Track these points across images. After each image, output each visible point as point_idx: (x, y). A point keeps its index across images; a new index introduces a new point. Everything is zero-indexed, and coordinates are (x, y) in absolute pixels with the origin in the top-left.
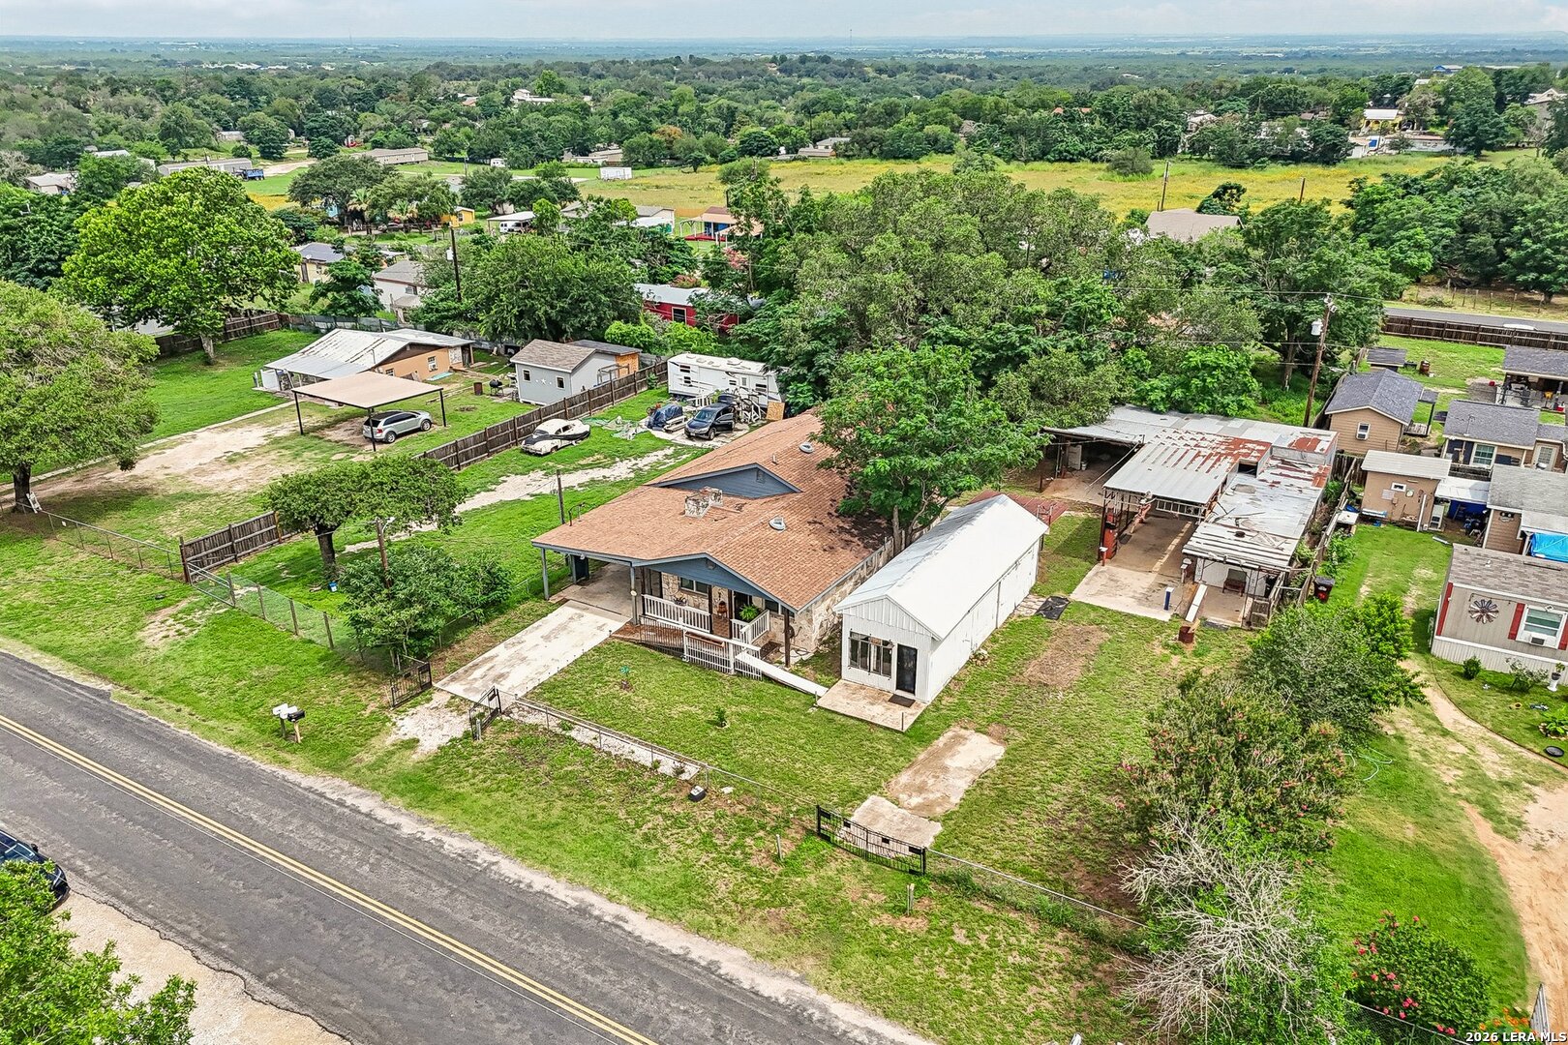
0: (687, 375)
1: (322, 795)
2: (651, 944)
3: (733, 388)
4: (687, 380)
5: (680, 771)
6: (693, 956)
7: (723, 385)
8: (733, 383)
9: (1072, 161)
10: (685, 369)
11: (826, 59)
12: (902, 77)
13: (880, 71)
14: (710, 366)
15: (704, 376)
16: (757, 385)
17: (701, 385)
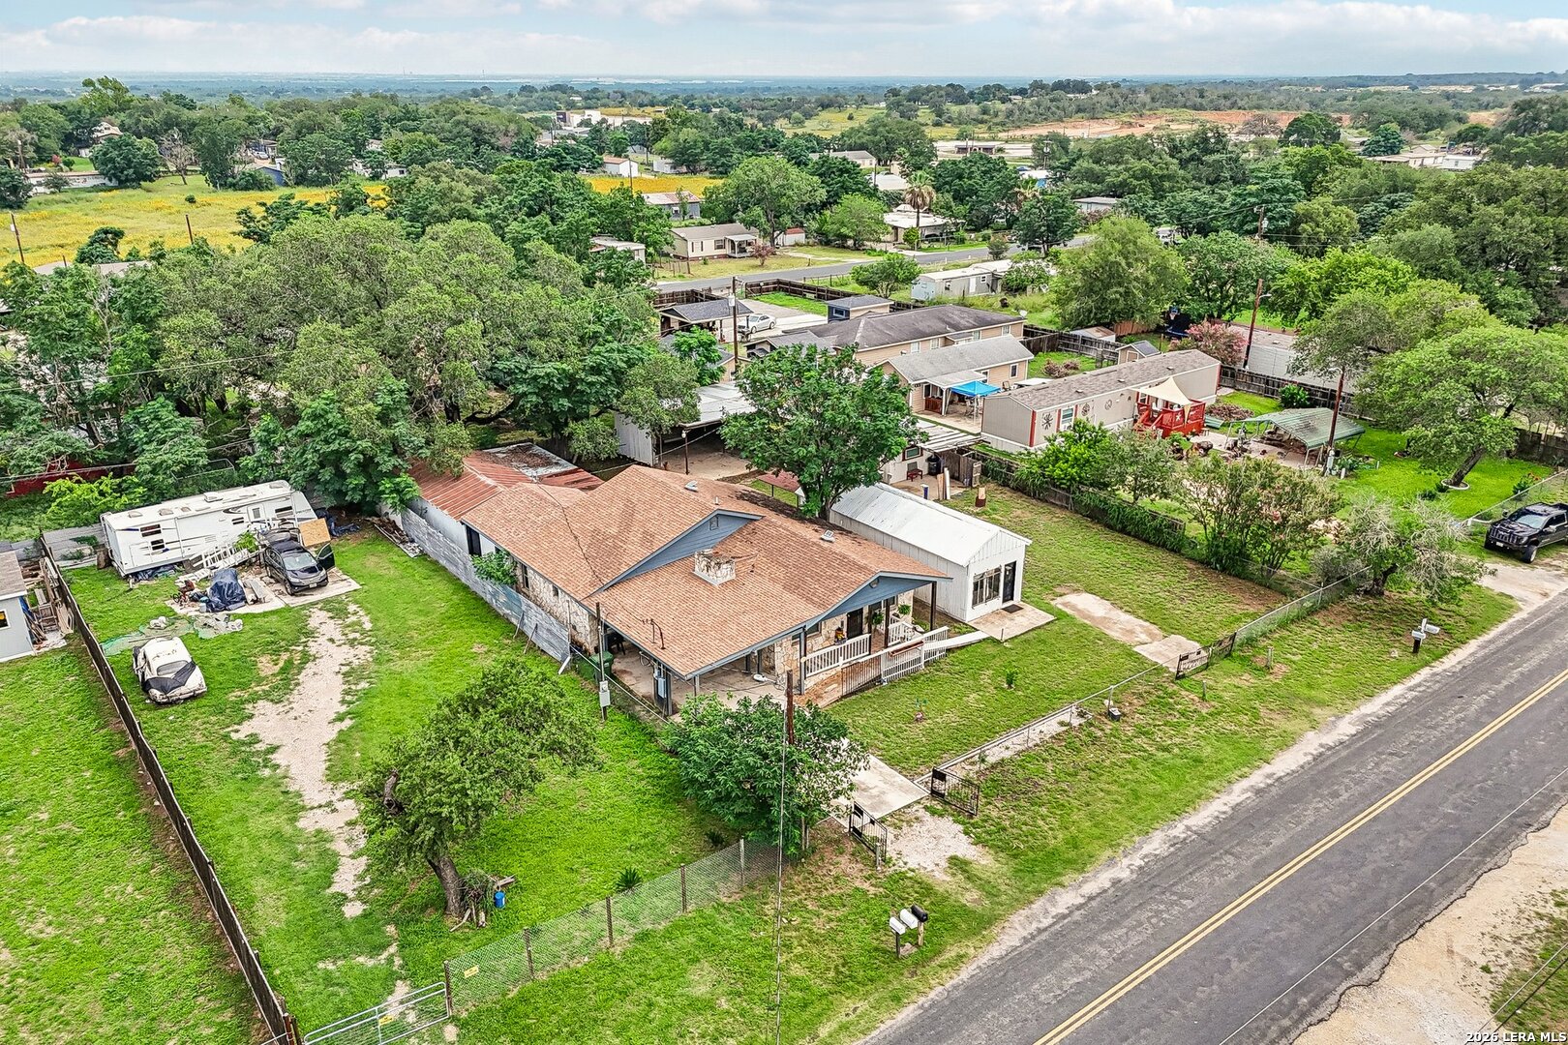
0: (155, 537)
1: (1041, 930)
3: (243, 527)
7: (225, 529)
8: (239, 522)
10: (150, 530)
14: (189, 513)
15: (187, 529)
16: (277, 511)
17: (183, 544)
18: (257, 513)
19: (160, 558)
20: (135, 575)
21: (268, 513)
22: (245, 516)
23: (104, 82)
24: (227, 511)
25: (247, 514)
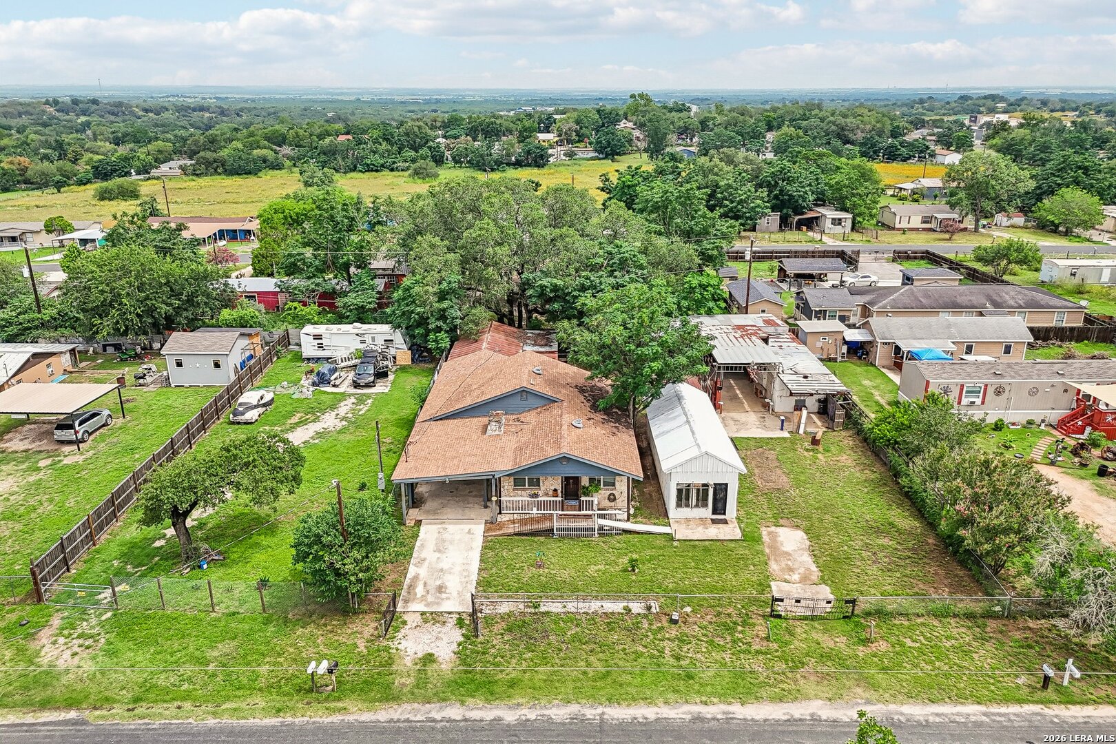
0: (320, 341)
1: (408, 721)
2: (765, 720)
3: (365, 345)
4: (320, 346)
5: (649, 608)
6: (797, 716)
7: (355, 345)
8: (363, 342)
9: (377, 171)
10: (318, 337)
11: (95, 102)
12: (166, 115)
13: (146, 111)
14: (341, 332)
15: (336, 341)
16: (385, 341)
17: (334, 348)
18: (373, 339)
19: (320, 353)
20: (309, 359)
21: (380, 341)
22: (367, 340)
23: (641, 96)
24: (357, 335)
25: (368, 339)
